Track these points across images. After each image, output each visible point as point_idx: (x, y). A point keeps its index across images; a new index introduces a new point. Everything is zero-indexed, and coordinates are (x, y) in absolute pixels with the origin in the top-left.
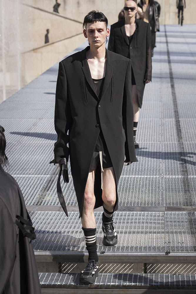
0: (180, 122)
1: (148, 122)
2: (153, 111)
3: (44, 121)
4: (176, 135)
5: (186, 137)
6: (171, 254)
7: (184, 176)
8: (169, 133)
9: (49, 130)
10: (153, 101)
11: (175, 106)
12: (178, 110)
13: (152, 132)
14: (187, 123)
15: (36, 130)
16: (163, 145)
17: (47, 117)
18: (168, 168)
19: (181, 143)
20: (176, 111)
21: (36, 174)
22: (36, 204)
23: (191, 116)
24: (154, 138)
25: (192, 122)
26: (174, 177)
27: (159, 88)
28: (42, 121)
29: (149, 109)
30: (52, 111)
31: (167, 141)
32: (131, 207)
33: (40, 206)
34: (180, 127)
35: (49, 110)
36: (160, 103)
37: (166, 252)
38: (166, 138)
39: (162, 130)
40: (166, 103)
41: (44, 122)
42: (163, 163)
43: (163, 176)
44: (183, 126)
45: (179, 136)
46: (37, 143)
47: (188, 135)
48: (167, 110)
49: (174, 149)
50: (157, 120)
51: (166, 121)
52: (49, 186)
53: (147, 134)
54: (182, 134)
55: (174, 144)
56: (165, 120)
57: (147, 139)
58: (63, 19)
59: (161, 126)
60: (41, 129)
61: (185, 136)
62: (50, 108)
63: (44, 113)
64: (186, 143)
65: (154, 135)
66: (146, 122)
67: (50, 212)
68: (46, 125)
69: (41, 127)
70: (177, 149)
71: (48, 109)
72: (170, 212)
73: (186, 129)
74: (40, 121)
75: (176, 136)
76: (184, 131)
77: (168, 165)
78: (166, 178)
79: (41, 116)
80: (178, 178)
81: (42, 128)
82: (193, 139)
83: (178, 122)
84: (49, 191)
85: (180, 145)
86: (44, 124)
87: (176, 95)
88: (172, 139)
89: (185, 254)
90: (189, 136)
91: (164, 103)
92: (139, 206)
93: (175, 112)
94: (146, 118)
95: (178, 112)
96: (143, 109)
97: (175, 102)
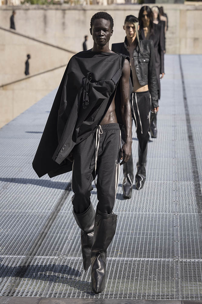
0: (201, 186)
1: (158, 186)
2: (164, 172)
4: (196, 204)
8: (185, 200)
9: (24, 194)
10: (164, 157)
11: (195, 164)
13: (163, 200)
15: (7, 194)
16: (178, 217)
18: (185, 249)
20: (196, 172)
21: (6, 254)
22: (6, 294)
24: (166, 207)
26: (193, 260)
27: (173, 141)
29: (159, 169)
30: (28, 168)
31: (183, 212)
32: (134, 300)
33: (12, 298)
35: (25, 167)
36: (174, 159)
38: (182, 207)
39: (176, 197)
40: (182, 161)
42: (179, 241)
43: (177, 259)
45: (200, 205)
46: (8, 212)
48: (183, 169)
50: (170, 183)
51: (182, 185)
53: (156, 202)
55: (192, 216)
56: (180, 183)
57: (156, 209)
58: (42, 45)
59: (176, 191)
60: (13, 193)
62: (26, 164)
63: (17, 172)
65: (166, 204)
66: (155, 185)
71: (22, 167)
77: (185, 244)
78: (182, 262)
80: (198, 262)
83: (198, 186)
87: (195, 149)
88: (190, 209)
91: (179, 159)
92: (146, 299)
93: (194, 172)
94: (155, 180)
95: (197, 173)
96: (151, 169)
97: (194, 160)
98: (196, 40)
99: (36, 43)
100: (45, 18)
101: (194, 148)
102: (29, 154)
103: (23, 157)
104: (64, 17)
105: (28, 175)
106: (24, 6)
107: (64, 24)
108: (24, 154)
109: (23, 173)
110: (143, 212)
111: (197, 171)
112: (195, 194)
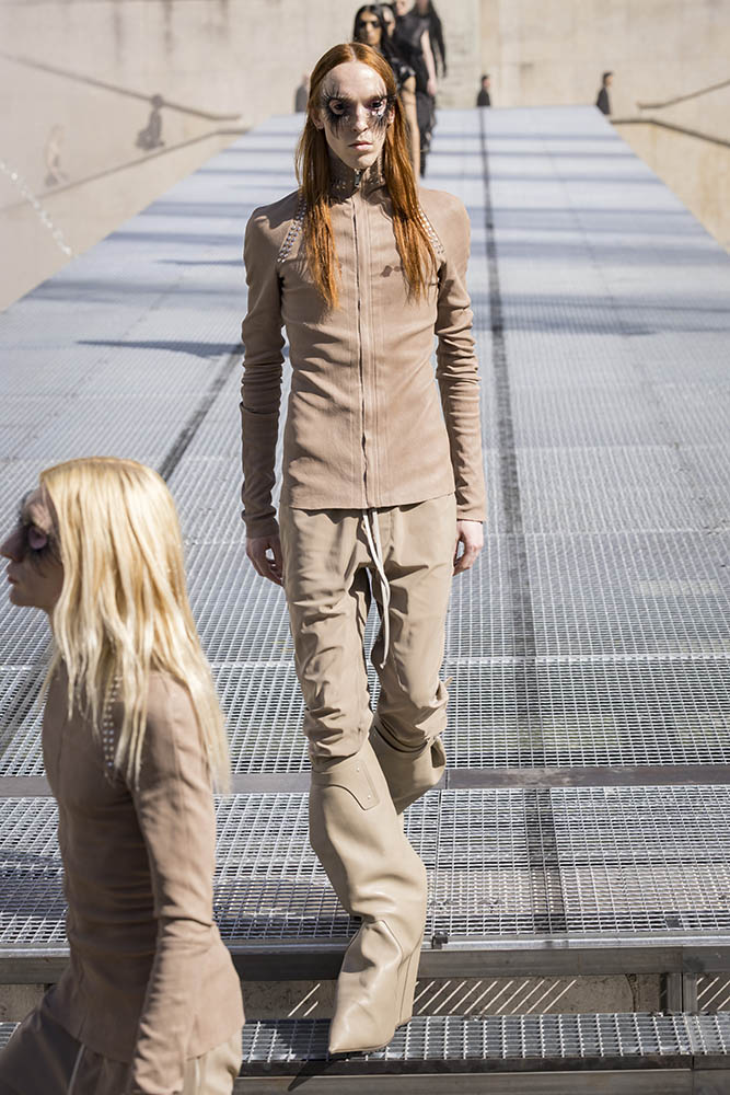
0: (517, 462)
3: (21, 467)
4: (501, 508)
5: (537, 517)
6: (451, 946)
7: (521, 658)
11: (504, 403)
12: (513, 418)
14: (542, 464)
17: (34, 452)
18: (465, 630)
19: (517, 536)
20: (506, 422)
23: (556, 439)
25: (559, 460)
26: (483, 661)
28: (16, 468)
30: (52, 428)
34: (515, 481)
35: (44, 426)
37: (434, 938)
41: (21, 470)
44: (528, 474)
45: (512, 511)
47: (542, 507)
49: (490, 562)
52: (24, 704)
54: (522, 504)
55: (489, 543)
58: (112, 96)
60: (9, 496)
61: (531, 513)
62: (48, 418)
63: (24, 439)
64: (535, 540)
67: (23, 800)
68: (27, 481)
69: (9, 489)
70: (499, 562)
71: (38, 424)
72: (462, 792)
73: (537, 487)
74: (6, 470)
75: (499, 514)
76: (529, 493)
77: (466, 619)
78: (453, 667)
79: (13, 450)
80: (498, 667)
81: (12, 493)
82: (559, 524)
83: (509, 461)
84: (24, 724)
85: (511, 545)
86: (19, 477)
87: (508, 362)
89: (502, 945)
90: (548, 510)
93: (501, 424)
95: (510, 426)
97: (504, 390)
98: (525, 67)
99: (94, 91)
100: (118, 23)
101: (504, 359)
103: (40, 398)
104: (168, 18)
107: (168, 36)
109: (38, 444)
111: (510, 421)
112: (499, 483)
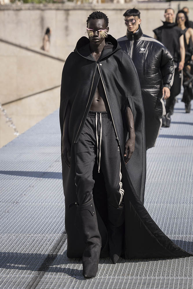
94: (174, 234)
96: (170, 218)
102: (9, 200)
105: (6, 228)
106: (14, 6)
108: (3, 200)
110: (155, 276)
